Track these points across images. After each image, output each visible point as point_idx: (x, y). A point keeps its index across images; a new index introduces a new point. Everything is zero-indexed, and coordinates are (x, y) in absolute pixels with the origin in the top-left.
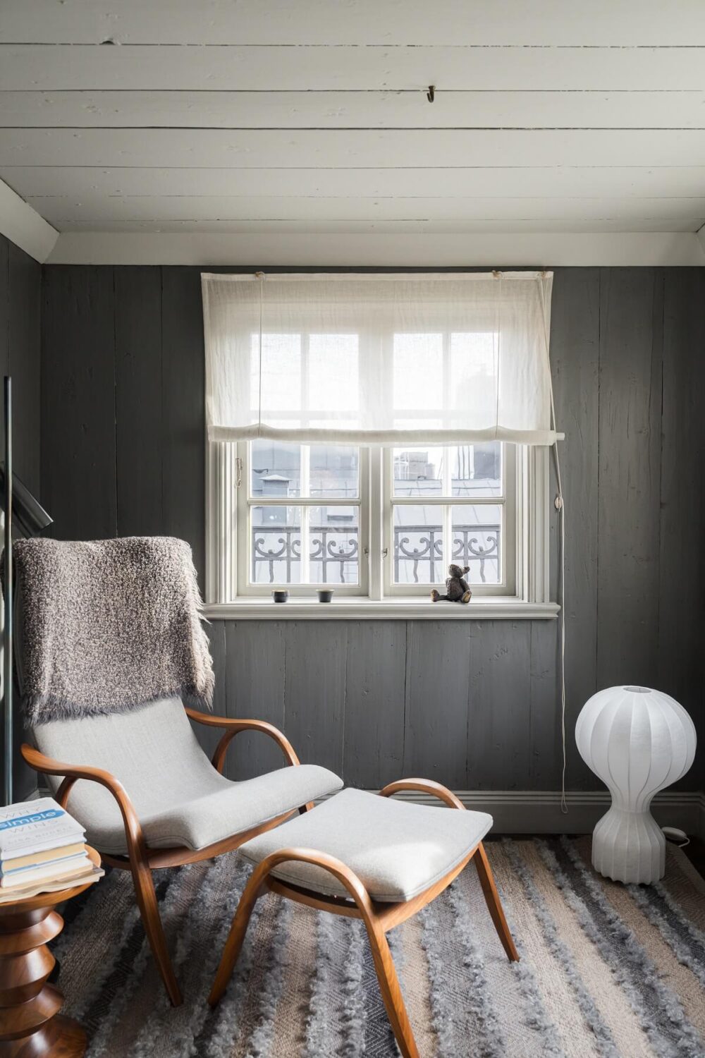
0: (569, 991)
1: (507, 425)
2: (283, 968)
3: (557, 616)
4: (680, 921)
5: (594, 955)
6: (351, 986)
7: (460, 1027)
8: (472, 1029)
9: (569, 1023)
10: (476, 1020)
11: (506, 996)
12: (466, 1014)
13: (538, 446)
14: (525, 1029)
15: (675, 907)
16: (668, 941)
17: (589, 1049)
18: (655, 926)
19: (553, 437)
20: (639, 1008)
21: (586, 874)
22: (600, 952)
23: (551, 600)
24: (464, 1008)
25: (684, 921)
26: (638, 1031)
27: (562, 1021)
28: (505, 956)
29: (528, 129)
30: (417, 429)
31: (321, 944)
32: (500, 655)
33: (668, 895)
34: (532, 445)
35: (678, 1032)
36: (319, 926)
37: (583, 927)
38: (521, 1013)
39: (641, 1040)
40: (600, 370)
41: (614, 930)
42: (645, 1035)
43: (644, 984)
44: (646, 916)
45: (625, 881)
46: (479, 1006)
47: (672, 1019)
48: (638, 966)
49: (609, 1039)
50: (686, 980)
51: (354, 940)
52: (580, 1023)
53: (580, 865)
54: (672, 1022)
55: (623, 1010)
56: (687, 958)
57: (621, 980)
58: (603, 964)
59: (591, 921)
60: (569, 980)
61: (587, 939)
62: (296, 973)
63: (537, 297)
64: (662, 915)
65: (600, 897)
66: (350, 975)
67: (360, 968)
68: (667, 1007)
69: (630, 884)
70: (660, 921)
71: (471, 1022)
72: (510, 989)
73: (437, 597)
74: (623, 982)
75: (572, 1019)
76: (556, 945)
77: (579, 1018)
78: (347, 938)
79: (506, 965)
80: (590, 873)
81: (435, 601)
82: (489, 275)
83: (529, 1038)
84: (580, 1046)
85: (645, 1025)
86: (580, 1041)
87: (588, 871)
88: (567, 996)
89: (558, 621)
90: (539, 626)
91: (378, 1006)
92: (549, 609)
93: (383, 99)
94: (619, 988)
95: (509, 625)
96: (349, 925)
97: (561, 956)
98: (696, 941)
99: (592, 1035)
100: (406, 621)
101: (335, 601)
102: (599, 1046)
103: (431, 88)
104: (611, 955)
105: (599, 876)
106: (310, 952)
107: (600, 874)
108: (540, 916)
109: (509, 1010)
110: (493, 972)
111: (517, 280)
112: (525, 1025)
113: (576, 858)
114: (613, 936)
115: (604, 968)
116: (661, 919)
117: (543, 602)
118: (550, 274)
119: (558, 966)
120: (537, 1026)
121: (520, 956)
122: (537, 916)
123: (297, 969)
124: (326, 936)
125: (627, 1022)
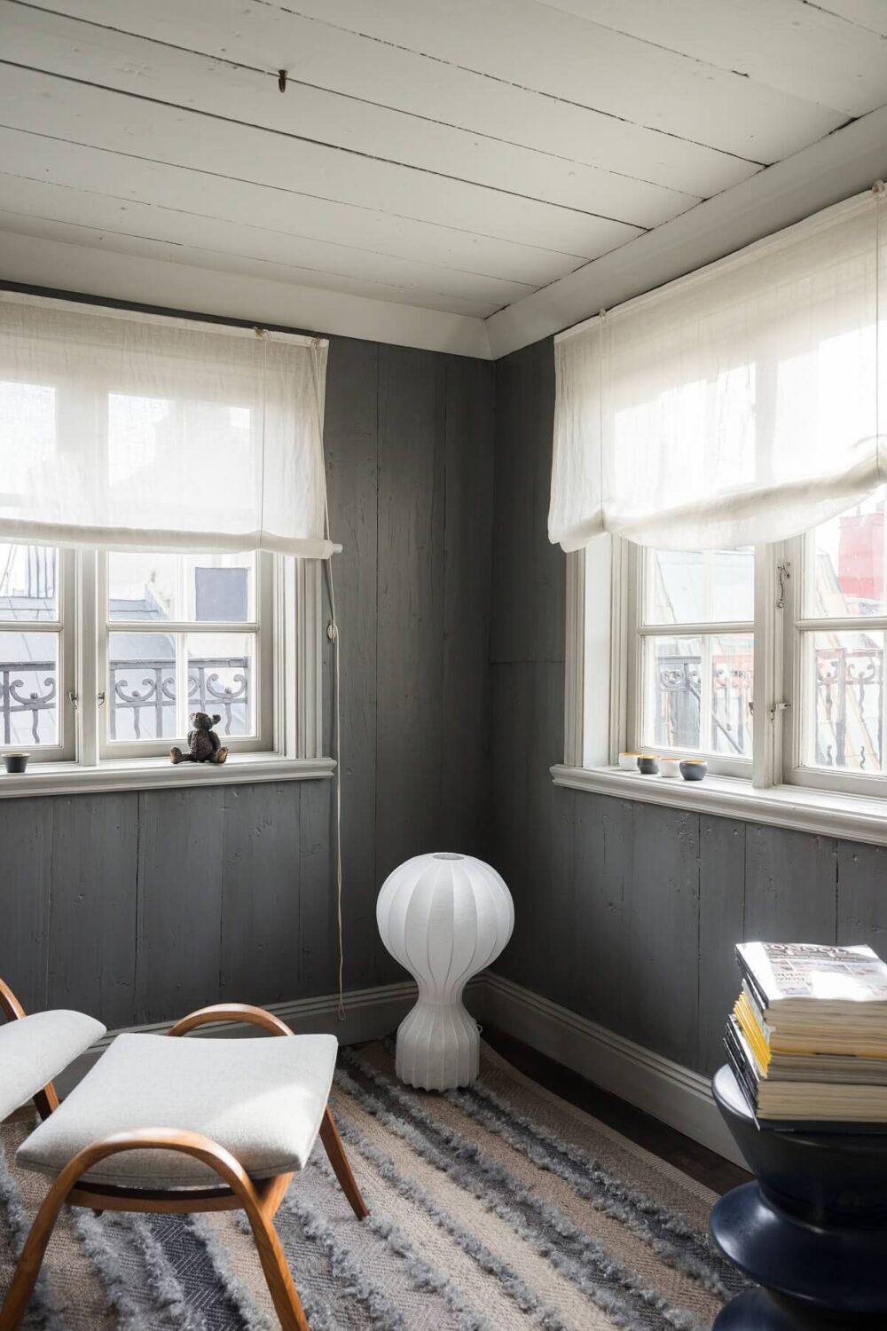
0: (443, 1236)
1: (275, 530)
2: (62, 1316)
3: (332, 774)
4: (516, 1120)
5: (448, 1184)
6: (175, 1310)
7: (341, 1319)
8: (356, 1317)
9: (461, 1273)
10: (356, 1304)
11: (376, 1262)
12: (341, 1301)
13: (309, 559)
14: (417, 1296)
15: (505, 1105)
16: (518, 1146)
17: (497, 1296)
18: (495, 1133)
19: (329, 549)
20: (527, 1231)
21: (394, 1089)
22: (455, 1179)
23: (324, 755)
24: (334, 1294)
25: (521, 1119)
26: (536, 1258)
27: (452, 1273)
28: (350, 1212)
29: (370, 157)
30: (157, 528)
31: (103, 1266)
32: (262, 828)
33: (493, 1095)
34: (300, 557)
35: (576, 1246)
36: (87, 1241)
37: (421, 1154)
38: (403, 1278)
39: (545, 1267)
40: (379, 469)
41: (455, 1149)
42: (547, 1261)
43: (515, 1202)
44: (481, 1124)
45: (441, 1088)
46: (351, 1285)
47: (564, 1234)
48: (500, 1183)
49: (516, 1278)
50: (554, 1185)
51: (147, 1247)
52: (473, 1270)
53: (382, 1080)
54: (565, 1237)
55: (510, 1240)
56: (547, 1160)
57: (493, 1205)
58: (463, 1192)
59: (428, 1145)
60: (438, 1221)
61: (430, 1168)
62: (83, 1318)
63: (309, 370)
64: (499, 1119)
65: (424, 1114)
66: (169, 1296)
67: (176, 1283)
68: (553, 1221)
69: (447, 1091)
70: (497, 1125)
71: (351, 1308)
72: (375, 1253)
73: (178, 757)
74: (496, 1206)
75: (462, 1267)
76: (405, 1183)
77: (468, 1262)
78: (136, 1248)
79: (356, 1224)
80: (399, 1087)
81: (176, 762)
82: (251, 333)
83: (427, 1305)
84: (486, 1296)
85: (543, 1249)
86: (483, 1290)
87: (396, 1086)
88: (445, 1242)
89: (332, 780)
90: (310, 788)
91: (223, 1326)
92: (322, 765)
93: (212, 70)
94: (494, 1214)
95: (274, 788)
96: (130, 1228)
97: (416, 1196)
98: (543, 1140)
99: (492, 1279)
100: (138, 792)
101: (31, 770)
102: (509, 1289)
103: (283, 73)
104: (469, 1179)
105: (409, 1088)
106: (87, 1281)
107: (411, 1085)
108: (367, 1154)
109: (387, 1278)
110: (345, 1237)
111: (285, 344)
112: (414, 1291)
113: (374, 1072)
114: (458, 1156)
115: (466, 1197)
116: (499, 1123)
117: (315, 757)
118: (325, 343)
119: (415, 1208)
120: (430, 1287)
121: (368, 1208)
122: (362, 1154)
123: (82, 1310)
124: (104, 1252)
125: (521, 1252)
